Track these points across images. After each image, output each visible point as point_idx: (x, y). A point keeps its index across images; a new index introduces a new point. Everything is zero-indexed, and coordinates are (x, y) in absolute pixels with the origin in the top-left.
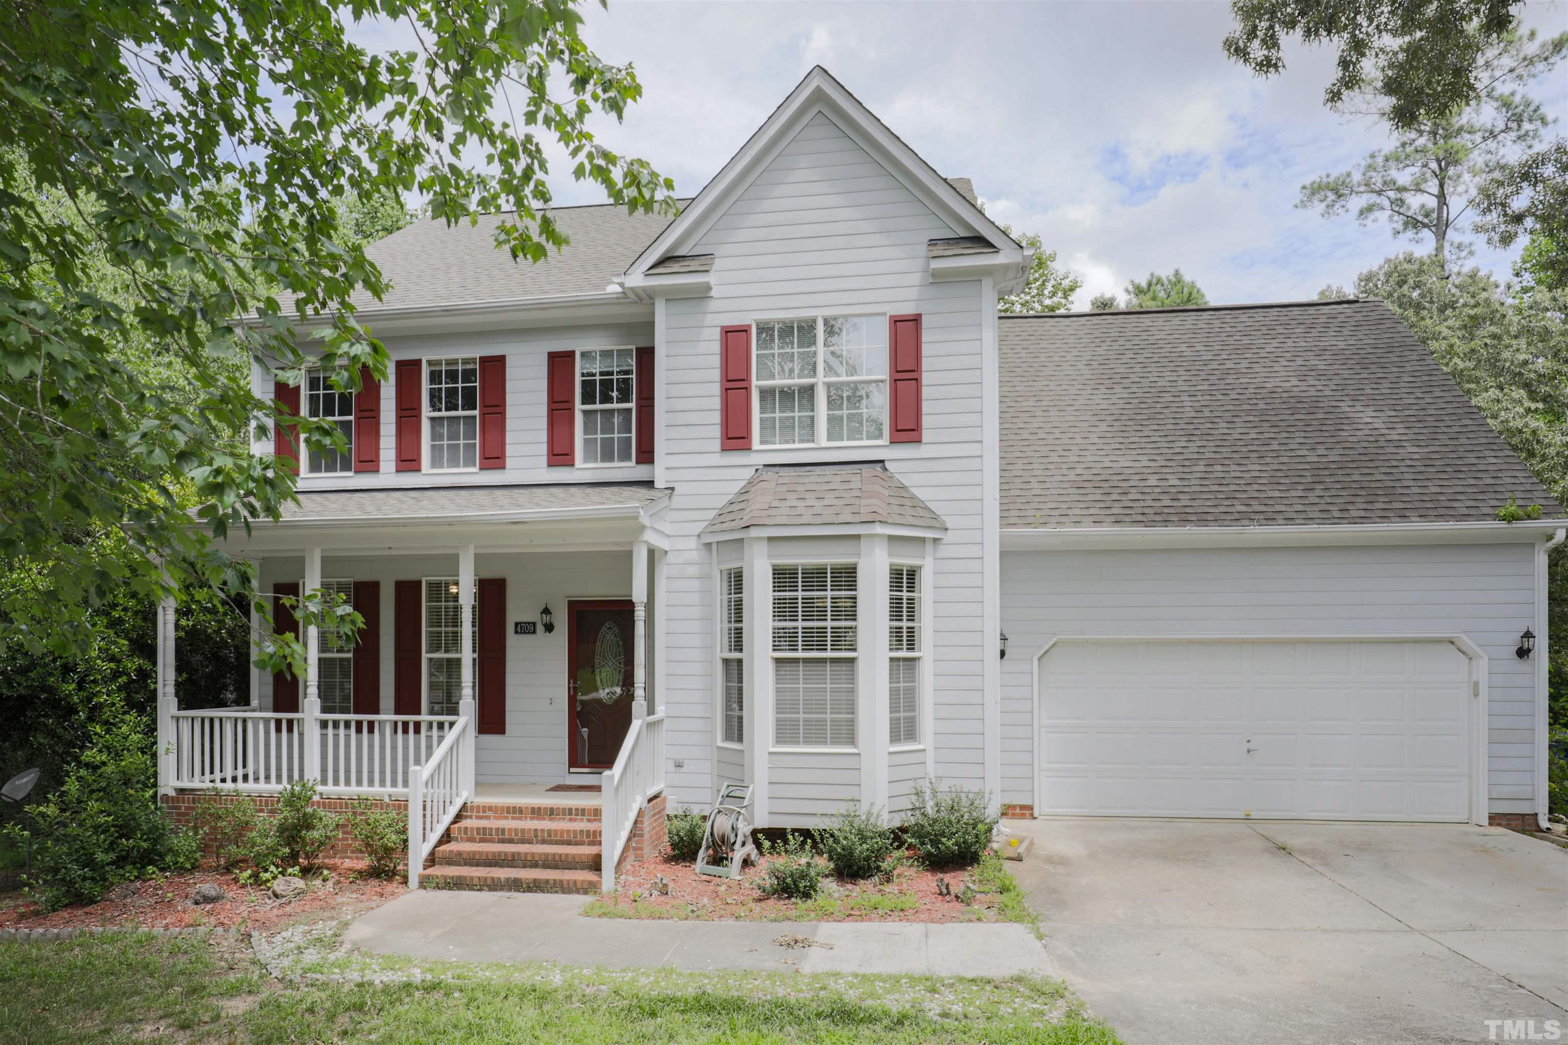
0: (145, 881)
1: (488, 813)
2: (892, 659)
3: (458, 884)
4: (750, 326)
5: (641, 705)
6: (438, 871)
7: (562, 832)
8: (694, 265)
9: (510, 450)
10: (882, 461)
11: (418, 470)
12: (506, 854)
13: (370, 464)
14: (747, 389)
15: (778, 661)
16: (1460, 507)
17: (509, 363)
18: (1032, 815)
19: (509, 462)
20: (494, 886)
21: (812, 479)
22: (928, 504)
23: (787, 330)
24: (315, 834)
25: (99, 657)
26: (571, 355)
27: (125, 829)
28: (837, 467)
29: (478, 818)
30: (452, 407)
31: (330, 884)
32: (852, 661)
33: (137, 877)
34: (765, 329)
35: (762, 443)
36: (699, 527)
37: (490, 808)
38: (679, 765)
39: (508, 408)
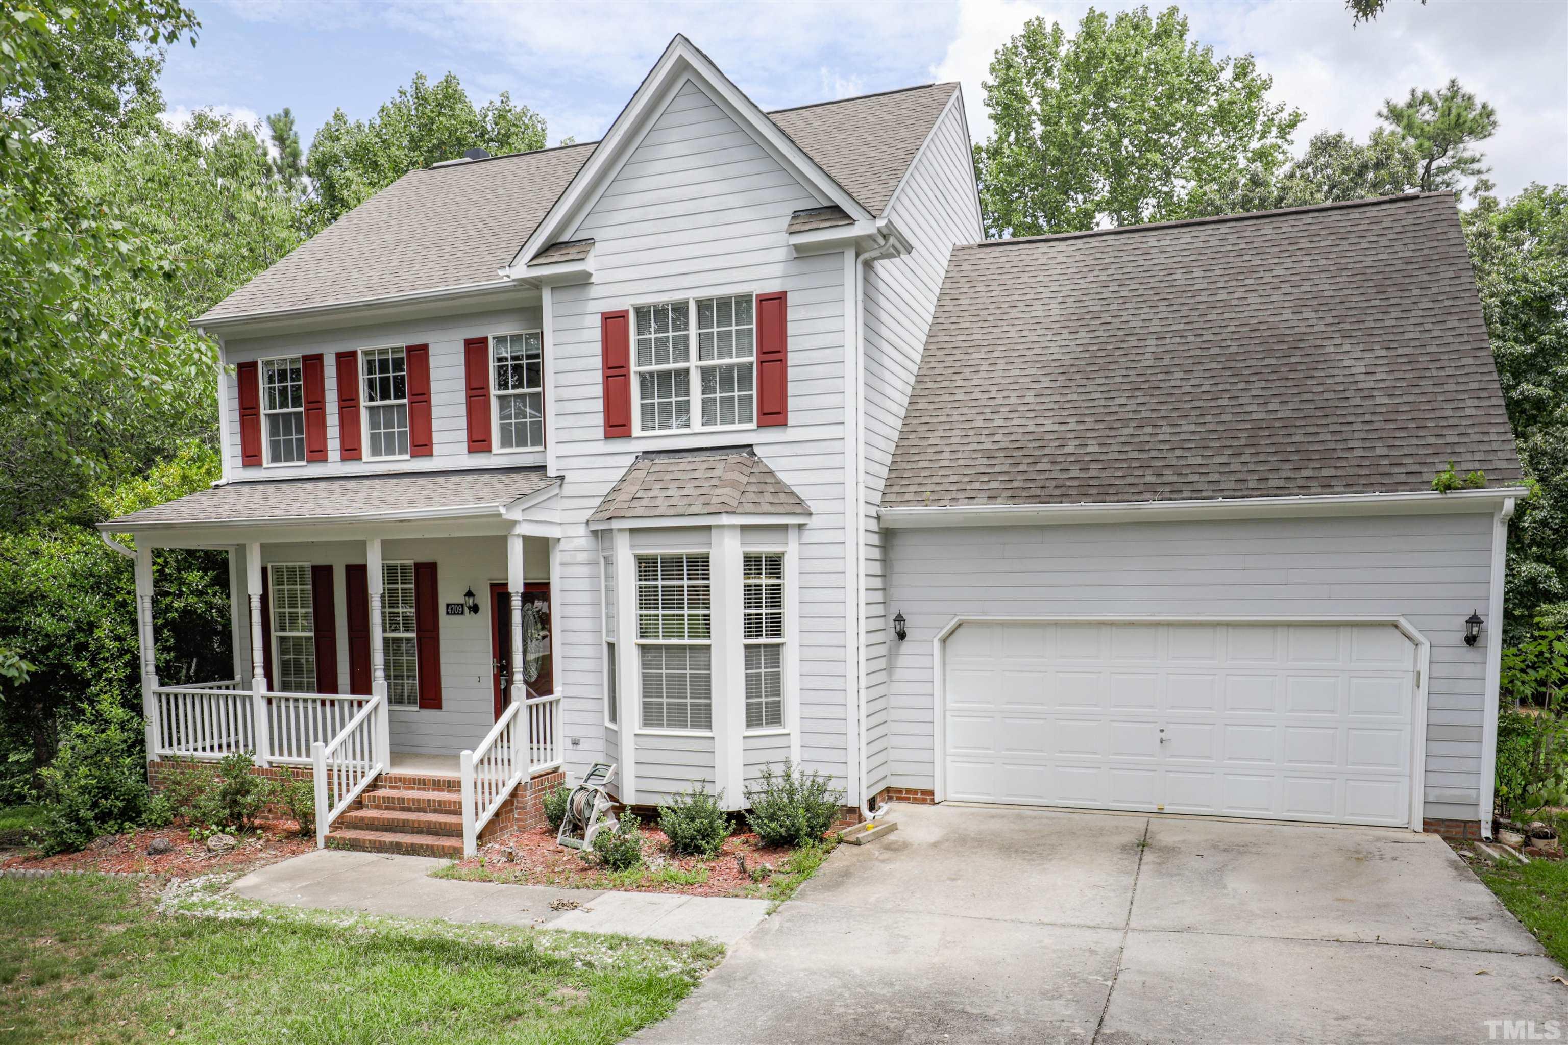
0: (123, 834)
1: (399, 784)
2: (747, 647)
3: (354, 846)
4: (627, 311)
5: (519, 689)
6: (338, 834)
7: (450, 802)
8: (573, 253)
9: (436, 437)
10: (751, 446)
11: (359, 458)
12: (398, 820)
13: (318, 454)
14: (626, 376)
15: (643, 648)
16: (1399, 474)
17: (431, 351)
18: (933, 800)
19: (436, 449)
20: (380, 848)
21: (682, 467)
22: (793, 488)
23: (660, 312)
24: (249, 799)
25: (107, 637)
26: (484, 340)
27: (106, 790)
28: (708, 453)
29: (391, 788)
30: (385, 396)
31: (261, 842)
32: (708, 647)
33: (117, 831)
34: (642, 313)
35: (643, 429)
36: (587, 514)
37: (400, 779)
38: (575, 743)
39: (432, 396)
